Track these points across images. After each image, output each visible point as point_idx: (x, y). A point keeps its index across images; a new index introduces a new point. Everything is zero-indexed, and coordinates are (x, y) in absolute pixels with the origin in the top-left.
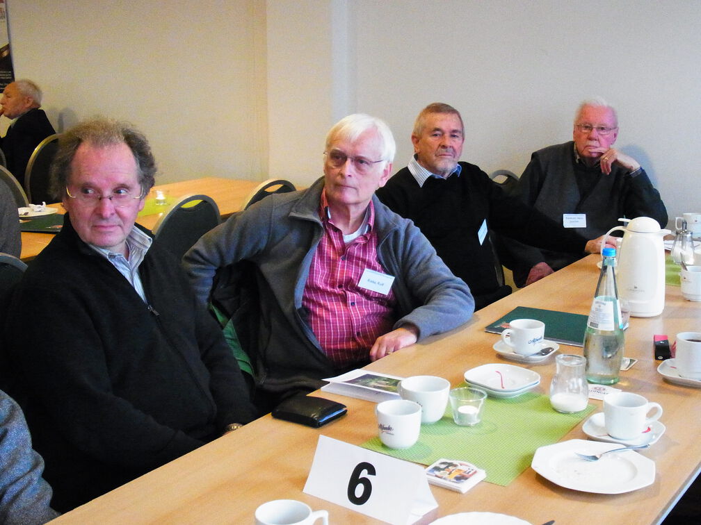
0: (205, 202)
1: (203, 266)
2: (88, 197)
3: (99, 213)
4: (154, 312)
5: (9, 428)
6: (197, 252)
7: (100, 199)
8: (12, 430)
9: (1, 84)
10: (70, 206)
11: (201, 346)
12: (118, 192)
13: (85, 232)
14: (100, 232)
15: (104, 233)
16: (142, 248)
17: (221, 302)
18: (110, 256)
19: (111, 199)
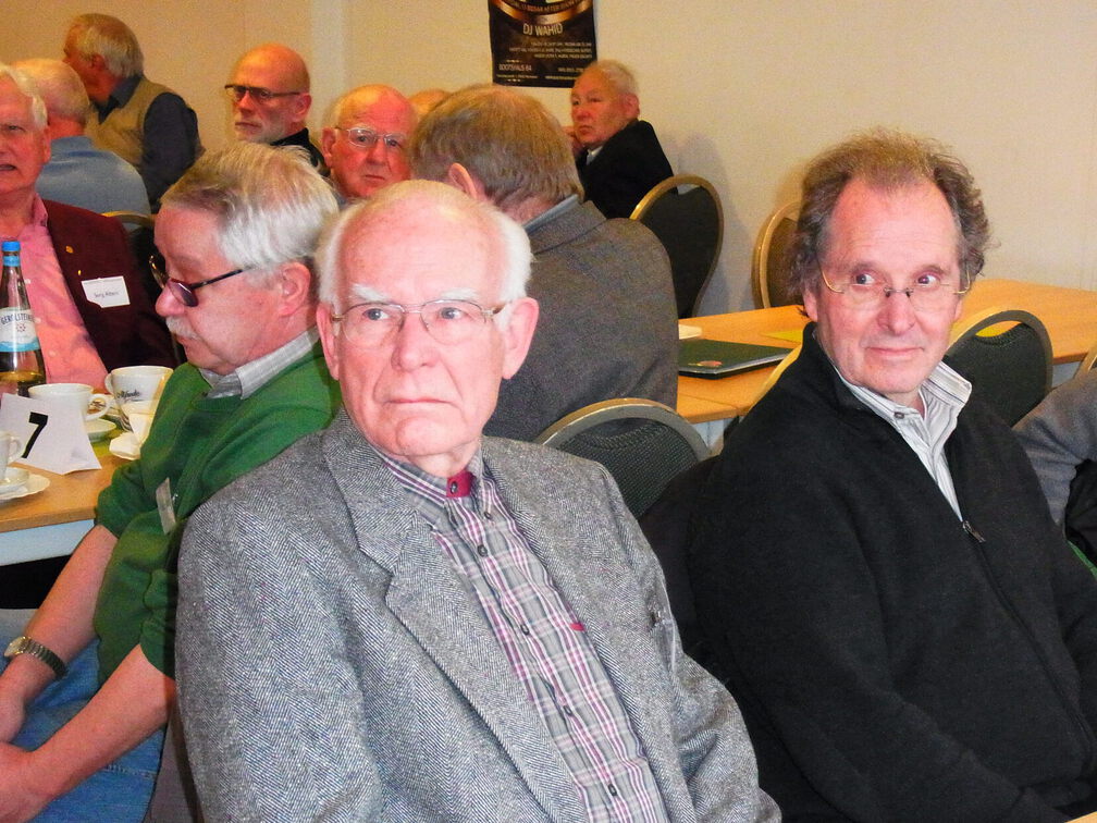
0: (1024, 325)
2: (866, 290)
3: (885, 323)
4: (976, 535)
5: (720, 733)
7: (888, 295)
8: (725, 738)
9: (569, 70)
10: (822, 307)
11: (1061, 614)
12: (922, 279)
13: (851, 360)
14: (884, 362)
15: (893, 365)
16: (952, 402)
17: (1086, 534)
18: (896, 413)
19: (908, 295)
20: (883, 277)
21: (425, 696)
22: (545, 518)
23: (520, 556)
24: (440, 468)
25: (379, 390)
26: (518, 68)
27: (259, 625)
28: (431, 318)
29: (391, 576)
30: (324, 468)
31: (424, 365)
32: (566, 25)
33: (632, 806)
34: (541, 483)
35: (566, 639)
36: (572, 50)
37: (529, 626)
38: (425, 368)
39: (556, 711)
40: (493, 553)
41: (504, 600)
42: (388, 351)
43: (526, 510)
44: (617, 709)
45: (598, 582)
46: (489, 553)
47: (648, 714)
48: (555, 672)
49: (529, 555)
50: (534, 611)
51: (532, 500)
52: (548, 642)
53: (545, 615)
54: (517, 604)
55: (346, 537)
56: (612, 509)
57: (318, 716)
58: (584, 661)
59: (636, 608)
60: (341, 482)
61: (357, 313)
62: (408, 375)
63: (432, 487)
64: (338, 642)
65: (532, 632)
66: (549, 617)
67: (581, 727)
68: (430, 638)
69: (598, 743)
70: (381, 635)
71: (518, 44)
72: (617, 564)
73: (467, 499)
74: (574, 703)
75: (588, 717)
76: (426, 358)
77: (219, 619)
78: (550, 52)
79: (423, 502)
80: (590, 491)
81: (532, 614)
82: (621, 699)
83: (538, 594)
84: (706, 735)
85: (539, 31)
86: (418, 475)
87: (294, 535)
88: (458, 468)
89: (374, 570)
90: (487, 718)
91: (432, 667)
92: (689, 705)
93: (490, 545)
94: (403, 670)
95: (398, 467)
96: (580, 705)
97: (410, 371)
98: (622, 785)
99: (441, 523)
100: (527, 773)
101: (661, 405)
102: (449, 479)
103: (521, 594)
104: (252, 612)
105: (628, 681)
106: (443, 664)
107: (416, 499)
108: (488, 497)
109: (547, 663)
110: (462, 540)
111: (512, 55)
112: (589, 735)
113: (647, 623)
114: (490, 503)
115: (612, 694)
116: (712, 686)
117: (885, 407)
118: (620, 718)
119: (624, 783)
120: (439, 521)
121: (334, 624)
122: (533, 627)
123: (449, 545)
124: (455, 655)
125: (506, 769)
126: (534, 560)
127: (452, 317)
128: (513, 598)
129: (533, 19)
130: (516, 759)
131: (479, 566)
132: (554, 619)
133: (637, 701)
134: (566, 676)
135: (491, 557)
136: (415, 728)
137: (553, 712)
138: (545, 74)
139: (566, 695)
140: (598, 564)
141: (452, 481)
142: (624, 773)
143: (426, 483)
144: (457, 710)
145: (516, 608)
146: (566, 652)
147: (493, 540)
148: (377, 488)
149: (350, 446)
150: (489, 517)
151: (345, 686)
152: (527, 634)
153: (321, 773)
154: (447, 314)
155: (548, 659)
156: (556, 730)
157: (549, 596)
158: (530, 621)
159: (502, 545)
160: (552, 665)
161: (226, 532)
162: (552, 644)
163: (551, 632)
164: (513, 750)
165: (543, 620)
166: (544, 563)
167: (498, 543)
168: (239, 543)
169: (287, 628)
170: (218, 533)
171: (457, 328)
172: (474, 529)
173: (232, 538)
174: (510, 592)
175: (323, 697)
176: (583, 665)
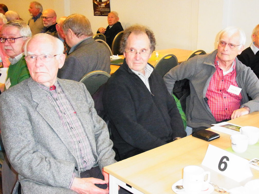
0: (173, 57)
1: (171, 80)
2: (133, 52)
4: (153, 95)
5: (103, 131)
6: (169, 75)
7: (136, 53)
9: (106, 13)
10: (126, 55)
11: (168, 109)
12: (143, 51)
13: (131, 65)
14: (135, 65)
15: (137, 66)
16: (150, 72)
17: (176, 93)
18: (139, 74)
19: (140, 53)
20: (136, 50)
21: (43, 126)
22: (70, 93)
23: (65, 100)
24: (48, 85)
25: (34, 71)
26: (98, 13)
27: (11, 114)
28: (43, 57)
29: (38, 104)
30: (27, 85)
31: (41, 66)
32: (106, 6)
33: (83, 145)
34: (70, 87)
35: (72, 115)
36: (107, 10)
37: (65, 113)
38: (41, 67)
39: (70, 128)
40: (59, 100)
41: (61, 108)
42: (35, 64)
43: (66, 92)
44: (82, 127)
45: (80, 104)
46: (58, 100)
47: (87, 128)
48: (70, 121)
49: (66, 100)
50: (66, 110)
51: (68, 90)
52: (69, 116)
53: (68, 111)
54: (63, 109)
55: (30, 98)
56: (84, 91)
57: (23, 131)
58: (76, 119)
59: (87, 109)
60: (30, 88)
61: (29, 57)
62: (38, 68)
63: (47, 88)
64: (27, 117)
65: (66, 114)
66: (69, 111)
67: (74, 131)
68: (45, 116)
69: (77, 133)
70: (34, 116)
71: (98, 9)
72: (84, 101)
73: (54, 90)
74: (73, 126)
75: (76, 129)
76: (41, 65)
77: (5, 113)
78: (103, 10)
79: (46, 91)
80: (80, 88)
81: (66, 111)
82: (82, 125)
83: (67, 107)
84: (100, 131)
85: (101, 7)
86: (44, 86)
87: (18, 98)
88: (52, 85)
89: (35, 103)
90: (55, 130)
91: (44, 121)
92: (98, 126)
93: (58, 98)
94: (39, 122)
95: (40, 85)
96: (74, 127)
97: (38, 67)
98: (81, 141)
99: (49, 95)
100: (62, 140)
101: (104, 72)
102: (50, 87)
103: (64, 107)
104: (10, 112)
105: (84, 122)
106: (47, 121)
107: (45, 91)
108: (58, 90)
109: (68, 119)
110: (53, 98)
111: (97, 11)
112: (76, 132)
113: (89, 112)
114: (59, 91)
115: (81, 125)
116: (103, 122)
117: (137, 73)
118: (82, 129)
119: (82, 140)
120: (49, 94)
121: (26, 114)
122: (66, 113)
123: (50, 99)
124: (50, 119)
125: (58, 139)
126: (67, 101)
127: (46, 57)
128: (63, 108)
129: (100, 5)
130: (60, 137)
131: (56, 102)
132: (70, 111)
133: (85, 126)
134: (72, 121)
135: (59, 101)
136: (41, 132)
137: (69, 128)
138: (102, 14)
139: (72, 125)
140: (80, 101)
141: (51, 87)
142: (82, 139)
143: (46, 88)
144: (49, 129)
145: (63, 110)
146: (72, 117)
147: (59, 98)
148: (37, 89)
149: (32, 81)
150: (59, 93)
151: (28, 125)
152: (65, 114)
153: (23, 141)
154: (45, 57)
155: (69, 119)
156: (69, 131)
157: (70, 107)
158: (66, 112)
159: (61, 98)
160: (69, 120)
161: (6, 97)
162: (70, 116)
163: (69, 114)
164: (60, 136)
165: (68, 112)
166: (69, 101)
167: (60, 98)
168: (8, 100)
169: (17, 115)
170: (4, 98)
171: (47, 59)
172: (55, 96)
173: (6, 98)
174: (62, 107)
175: (23, 127)
176: (75, 120)
